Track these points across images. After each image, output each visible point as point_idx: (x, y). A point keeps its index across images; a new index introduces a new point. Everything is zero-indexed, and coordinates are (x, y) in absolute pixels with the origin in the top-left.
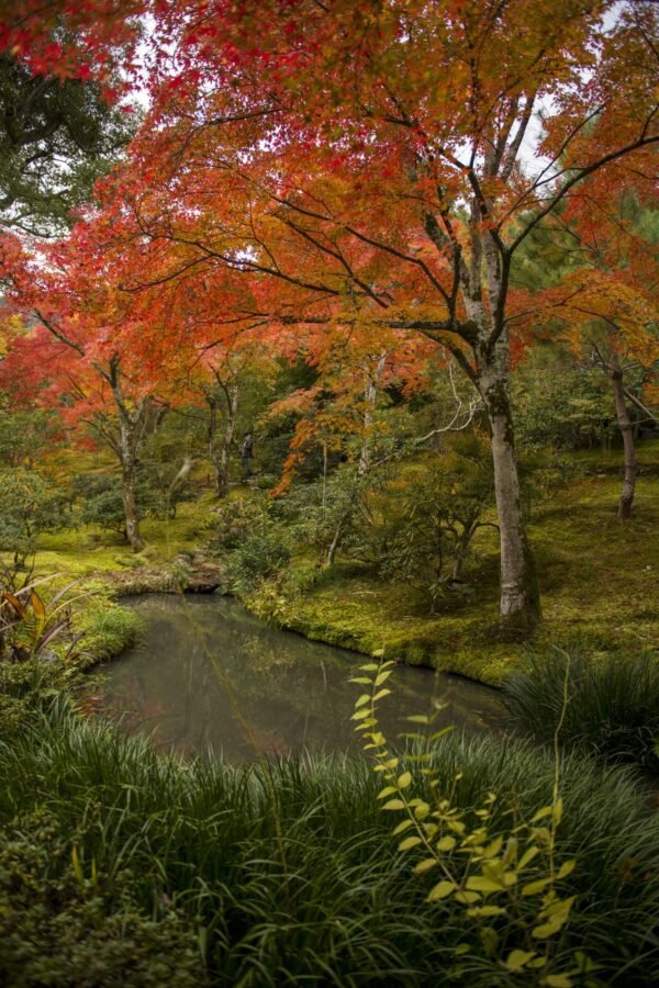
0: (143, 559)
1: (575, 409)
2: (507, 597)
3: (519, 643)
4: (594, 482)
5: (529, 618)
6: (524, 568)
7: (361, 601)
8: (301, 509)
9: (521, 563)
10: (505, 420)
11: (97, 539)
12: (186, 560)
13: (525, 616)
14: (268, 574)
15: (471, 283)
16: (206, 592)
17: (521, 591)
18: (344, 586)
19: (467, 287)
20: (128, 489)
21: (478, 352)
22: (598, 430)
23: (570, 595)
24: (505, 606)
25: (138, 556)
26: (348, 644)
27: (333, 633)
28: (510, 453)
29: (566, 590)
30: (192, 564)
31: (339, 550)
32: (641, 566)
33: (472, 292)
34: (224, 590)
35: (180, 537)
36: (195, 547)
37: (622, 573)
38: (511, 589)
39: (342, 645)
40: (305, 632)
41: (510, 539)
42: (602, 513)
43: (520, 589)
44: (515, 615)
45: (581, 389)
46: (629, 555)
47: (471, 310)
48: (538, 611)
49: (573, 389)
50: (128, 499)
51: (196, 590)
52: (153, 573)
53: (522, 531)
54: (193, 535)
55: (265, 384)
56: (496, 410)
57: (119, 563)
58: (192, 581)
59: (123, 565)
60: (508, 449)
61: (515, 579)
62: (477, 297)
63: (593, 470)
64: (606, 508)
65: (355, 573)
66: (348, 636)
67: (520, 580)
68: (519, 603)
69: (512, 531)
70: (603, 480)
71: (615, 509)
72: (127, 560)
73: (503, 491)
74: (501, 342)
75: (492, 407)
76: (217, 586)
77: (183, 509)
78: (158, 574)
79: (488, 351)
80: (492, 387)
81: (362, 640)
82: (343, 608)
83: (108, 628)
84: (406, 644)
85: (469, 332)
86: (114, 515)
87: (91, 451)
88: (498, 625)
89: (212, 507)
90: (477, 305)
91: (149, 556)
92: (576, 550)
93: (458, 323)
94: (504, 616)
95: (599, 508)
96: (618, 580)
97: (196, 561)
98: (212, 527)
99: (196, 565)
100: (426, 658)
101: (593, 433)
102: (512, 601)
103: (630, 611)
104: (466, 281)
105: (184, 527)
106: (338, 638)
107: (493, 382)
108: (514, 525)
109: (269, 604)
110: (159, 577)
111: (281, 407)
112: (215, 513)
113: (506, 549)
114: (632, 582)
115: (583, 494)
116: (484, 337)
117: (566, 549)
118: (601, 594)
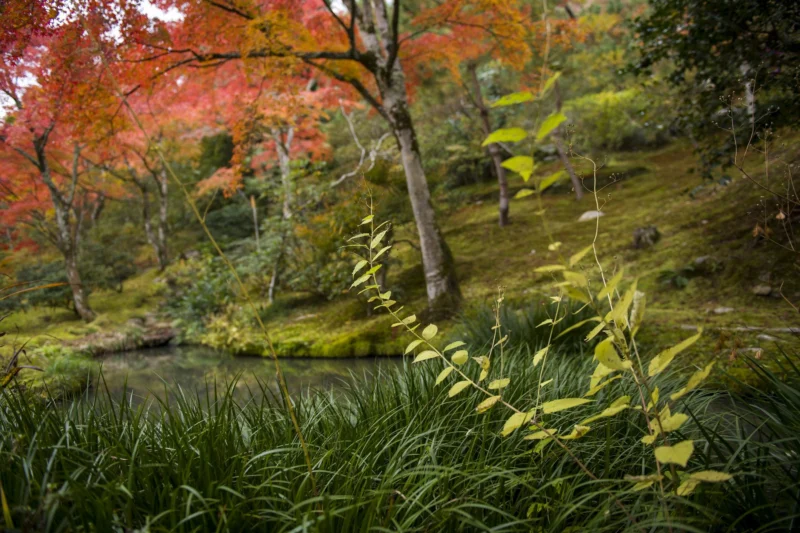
0: (96, 327)
1: (452, 153)
2: (432, 284)
3: (449, 319)
4: (475, 207)
5: (453, 298)
6: (443, 257)
7: (305, 321)
8: (239, 260)
9: (440, 254)
10: (409, 132)
11: (48, 320)
12: (138, 323)
13: (449, 296)
14: (218, 310)
15: (365, 18)
16: (162, 345)
17: (443, 277)
18: (288, 315)
19: (362, 22)
20: (71, 267)
21: (379, 77)
22: (472, 167)
23: (478, 281)
24: (432, 292)
25: (91, 325)
26: (301, 353)
27: (285, 346)
28: (417, 160)
29: (474, 279)
30: (144, 326)
31: (278, 288)
32: (527, 252)
33: (367, 26)
34: (178, 340)
35: (129, 306)
36: (145, 312)
37: (515, 259)
38: (435, 276)
39: (295, 354)
40: (259, 352)
41: (428, 234)
42: (486, 226)
43: (442, 275)
44: (441, 297)
45: (453, 138)
46: (515, 248)
47: (367, 41)
48: (459, 293)
49: (447, 139)
50: (72, 275)
51: (151, 345)
52: (108, 336)
53: (436, 227)
54: (142, 302)
55: (189, 168)
56: (401, 124)
57: (72, 333)
58: (146, 338)
59: (76, 334)
60: (415, 157)
61: (437, 267)
62: (371, 30)
63: (473, 199)
64: (489, 222)
65: (296, 304)
66: (300, 346)
67: (442, 268)
68: (443, 287)
69: (428, 227)
70: (481, 206)
71: (495, 221)
72: (79, 330)
73: (416, 194)
74: (396, 70)
75: (398, 123)
76: (170, 338)
77: (128, 285)
78: (112, 336)
79: (387, 75)
80: (395, 106)
81: (313, 346)
82: (290, 329)
83: (60, 370)
84: (353, 341)
85: (368, 61)
86: (61, 293)
87: (34, 255)
88: (429, 308)
89: (158, 279)
90: (372, 36)
91: (102, 324)
92: (473, 253)
93: (359, 53)
94: (432, 300)
95: (483, 223)
96: (513, 264)
97: (148, 323)
98: (159, 293)
99: (148, 327)
100: (373, 348)
101: (469, 170)
102: (437, 286)
103: (530, 280)
104: (361, 18)
105: (132, 299)
106: (291, 349)
107: (395, 101)
108: (430, 221)
109: (222, 334)
110: (113, 339)
111: (208, 186)
112: (161, 283)
113: (426, 243)
114: (524, 263)
115: (468, 217)
116: (382, 63)
117: (465, 254)
118: (503, 275)
